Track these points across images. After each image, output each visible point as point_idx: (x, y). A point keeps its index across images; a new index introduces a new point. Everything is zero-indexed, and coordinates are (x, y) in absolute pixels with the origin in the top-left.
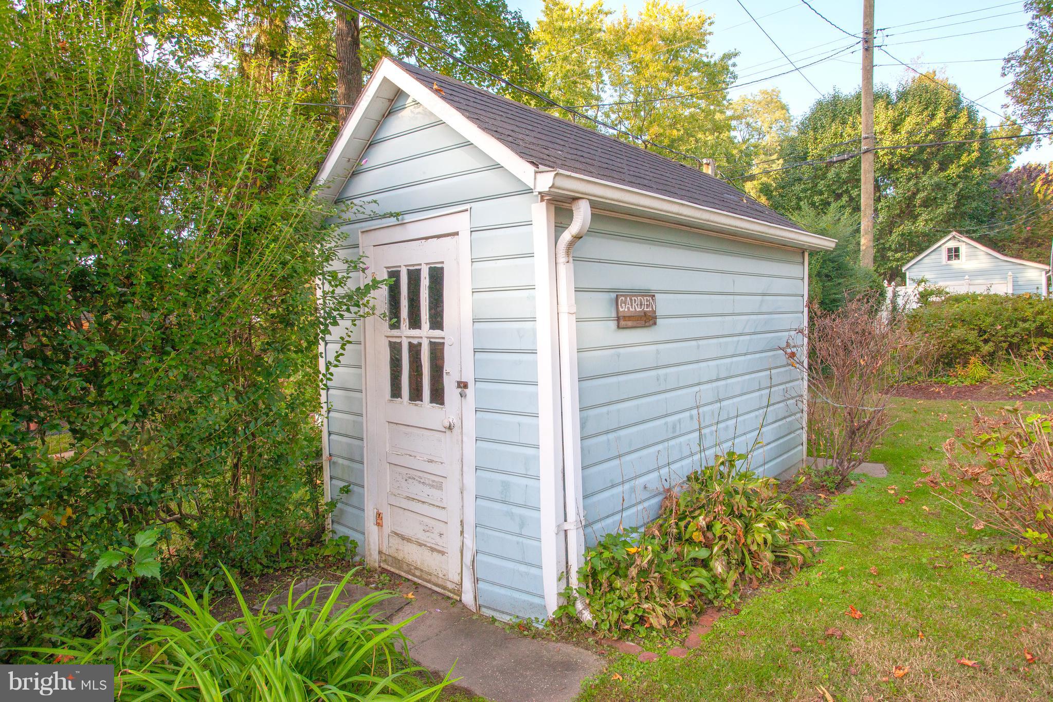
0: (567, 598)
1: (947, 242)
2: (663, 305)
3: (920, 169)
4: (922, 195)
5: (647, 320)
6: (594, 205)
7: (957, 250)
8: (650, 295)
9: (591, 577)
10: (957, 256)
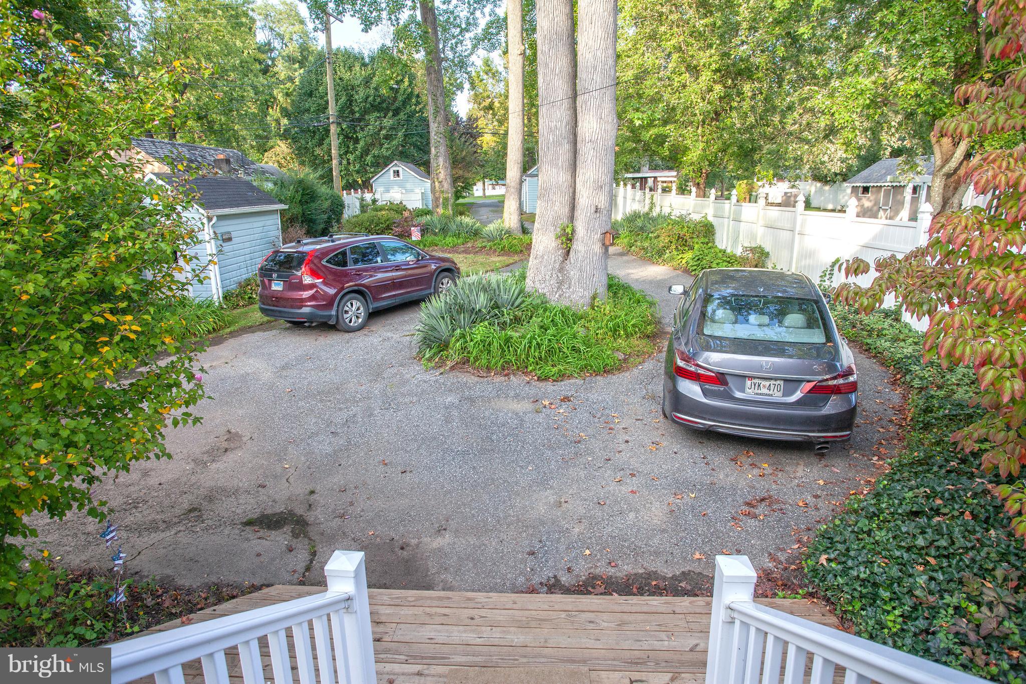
0: (220, 302)
1: (392, 168)
2: (233, 235)
3: (382, 115)
4: (384, 132)
5: (230, 239)
6: (217, 216)
7: (398, 172)
8: (229, 233)
9: (225, 298)
10: (398, 175)
